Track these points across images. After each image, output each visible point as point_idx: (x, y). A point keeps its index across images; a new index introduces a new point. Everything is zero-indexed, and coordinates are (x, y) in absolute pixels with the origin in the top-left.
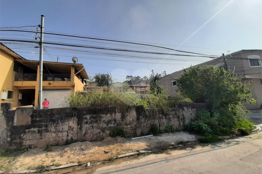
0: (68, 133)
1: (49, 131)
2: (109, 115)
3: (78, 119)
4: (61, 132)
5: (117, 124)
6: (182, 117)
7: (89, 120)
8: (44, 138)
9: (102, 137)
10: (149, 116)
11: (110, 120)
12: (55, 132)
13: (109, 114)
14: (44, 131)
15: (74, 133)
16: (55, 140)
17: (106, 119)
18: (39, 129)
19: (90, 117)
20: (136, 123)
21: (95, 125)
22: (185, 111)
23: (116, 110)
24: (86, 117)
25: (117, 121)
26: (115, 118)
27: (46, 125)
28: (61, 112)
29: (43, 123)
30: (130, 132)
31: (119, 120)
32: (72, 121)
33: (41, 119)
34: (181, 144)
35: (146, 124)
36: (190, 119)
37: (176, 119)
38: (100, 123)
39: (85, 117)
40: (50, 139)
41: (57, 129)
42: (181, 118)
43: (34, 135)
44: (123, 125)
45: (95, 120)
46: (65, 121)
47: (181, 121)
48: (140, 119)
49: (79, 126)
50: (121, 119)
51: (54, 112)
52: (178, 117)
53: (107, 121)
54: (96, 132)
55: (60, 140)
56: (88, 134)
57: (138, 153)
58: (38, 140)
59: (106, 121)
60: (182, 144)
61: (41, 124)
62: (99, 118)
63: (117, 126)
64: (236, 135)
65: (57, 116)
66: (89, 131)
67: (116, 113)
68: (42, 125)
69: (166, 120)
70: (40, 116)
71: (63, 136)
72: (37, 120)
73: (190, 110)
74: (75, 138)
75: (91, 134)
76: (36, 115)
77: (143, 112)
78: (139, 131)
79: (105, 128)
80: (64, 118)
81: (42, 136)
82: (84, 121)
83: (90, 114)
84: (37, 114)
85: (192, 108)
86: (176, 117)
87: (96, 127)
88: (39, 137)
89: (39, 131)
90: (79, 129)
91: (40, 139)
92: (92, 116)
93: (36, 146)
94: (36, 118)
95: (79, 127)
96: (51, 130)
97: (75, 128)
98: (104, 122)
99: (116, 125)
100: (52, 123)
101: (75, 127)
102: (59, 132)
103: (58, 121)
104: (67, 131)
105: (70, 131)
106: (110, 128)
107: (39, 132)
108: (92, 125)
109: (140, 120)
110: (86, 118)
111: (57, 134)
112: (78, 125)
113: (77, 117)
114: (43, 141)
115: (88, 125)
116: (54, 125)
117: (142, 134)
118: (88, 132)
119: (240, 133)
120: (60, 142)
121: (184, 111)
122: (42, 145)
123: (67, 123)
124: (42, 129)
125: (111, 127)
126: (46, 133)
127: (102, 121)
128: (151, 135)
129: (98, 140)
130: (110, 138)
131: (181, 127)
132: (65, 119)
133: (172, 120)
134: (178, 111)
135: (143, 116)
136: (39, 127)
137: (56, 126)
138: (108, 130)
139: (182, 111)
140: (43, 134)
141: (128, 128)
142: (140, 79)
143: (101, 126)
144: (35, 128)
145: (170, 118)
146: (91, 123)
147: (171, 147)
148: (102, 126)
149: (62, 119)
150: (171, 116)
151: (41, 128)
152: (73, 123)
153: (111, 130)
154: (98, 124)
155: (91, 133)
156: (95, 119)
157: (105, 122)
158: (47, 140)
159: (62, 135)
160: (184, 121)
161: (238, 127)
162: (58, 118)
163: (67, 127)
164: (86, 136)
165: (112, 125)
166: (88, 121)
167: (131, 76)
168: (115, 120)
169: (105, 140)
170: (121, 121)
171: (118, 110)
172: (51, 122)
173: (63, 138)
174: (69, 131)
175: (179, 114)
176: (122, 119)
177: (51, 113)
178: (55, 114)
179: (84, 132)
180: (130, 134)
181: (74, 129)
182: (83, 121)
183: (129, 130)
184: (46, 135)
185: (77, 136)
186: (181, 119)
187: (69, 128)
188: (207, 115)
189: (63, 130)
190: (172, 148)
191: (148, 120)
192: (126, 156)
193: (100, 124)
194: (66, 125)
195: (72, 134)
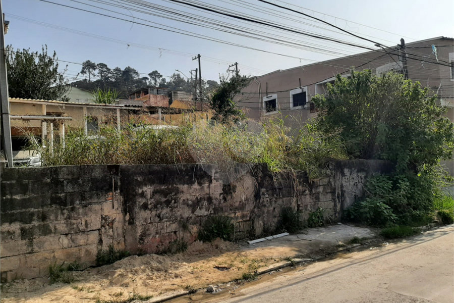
0: (100, 235)
1: (51, 230)
2: (196, 186)
3: (124, 197)
4: (83, 232)
5: (214, 209)
6: (340, 193)
7: (151, 198)
8: (39, 250)
9: (181, 242)
10: (280, 189)
11: (199, 198)
12: (66, 235)
13: (196, 183)
14: (37, 230)
15: (116, 234)
16: (69, 256)
17: (189, 197)
18: (23, 226)
19: (152, 190)
20: (253, 207)
21: (165, 211)
22: (346, 177)
23: (211, 172)
24: (143, 193)
25: (214, 201)
26: (209, 194)
27: (40, 215)
28: (78, 178)
29: (32, 210)
30: (242, 227)
31: (219, 197)
32: (109, 202)
33: (27, 197)
34: (356, 243)
35: (273, 207)
36: (353, 197)
37: (329, 196)
38: (177, 207)
39: (140, 191)
40: (56, 254)
41: (72, 224)
42: (338, 193)
43: (12, 243)
44: (226, 211)
45: (165, 199)
46: (90, 204)
47: (337, 201)
48: (262, 196)
49: (128, 214)
50: (222, 195)
51: (60, 177)
52: (333, 192)
53: (193, 202)
54: (169, 230)
55: (83, 254)
56: (149, 235)
57: (290, 262)
58: (22, 257)
59: (190, 202)
60: (358, 243)
61: (27, 210)
62: (173, 194)
63: (215, 213)
64: (434, 224)
65: (69, 188)
66: (152, 229)
67: (211, 182)
68: (32, 214)
69: (310, 197)
70: (24, 189)
71: (89, 242)
72: (16, 199)
73: (355, 176)
74: (118, 248)
75: (157, 236)
76: (11, 185)
77: (267, 178)
78: (259, 226)
79: (188, 219)
80: (87, 195)
81: (35, 246)
82: (139, 202)
83: (152, 182)
84: (14, 182)
85: (358, 172)
86: (329, 191)
87: (167, 218)
88: (25, 247)
89: (22, 230)
90: (127, 224)
91: (30, 253)
92: (158, 188)
93: (19, 275)
94: (11, 194)
95: (127, 217)
96: (55, 229)
97: (119, 222)
98: (185, 202)
99: (212, 212)
100: (58, 207)
101: (117, 220)
102: (79, 231)
103: (72, 203)
104: (99, 230)
105: (106, 229)
106: (198, 219)
107: (24, 233)
108: (158, 212)
109: (260, 198)
110: (143, 195)
111: (73, 237)
112: (125, 211)
113: (121, 191)
114: (36, 258)
115: (149, 212)
116: (63, 214)
117: (266, 232)
118: (148, 232)
119: (441, 220)
120: (83, 260)
121: (344, 178)
122: (35, 269)
123: (96, 207)
124: (31, 225)
125: (201, 216)
126: (43, 238)
127: (181, 201)
128: (283, 232)
129: (173, 251)
130: (200, 245)
131: (337, 215)
132: (91, 198)
133: (321, 197)
134: (334, 177)
135: (266, 188)
136: (23, 221)
137: (69, 218)
138: (194, 223)
139: (341, 177)
140: (34, 240)
141: (237, 218)
142: (136, 78)
143: (179, 213)
144: (13, 224)
145: (318, 193)
146: (155, 207)
147: (341, 249)
148: (181, 215)
149: (83, 198)
150: (321, 189)
151: (30, 222)
152: (113, 208)
153: (200, 225)
154: (171, 211)
155: (157, 233)
156: (166, 197)
157: (188, 205)
158: (47, 255)
159: (85, 241)
160: (343, 201)
161: (436, 209)
162: (71, 194)
163: (99, 219)
164: (146, 242)
165: (204, 212)
166: (149, 203)
167: (103, 65)
168: (210, 199)
169: (190, 248)
170: (222, 201)
171: (216, 173)
172: (54, 206)
173: (89, 248)
174: (103, 230)
175: (335, 185)
176: (225, 195)
177: (52, 180)
178: (63, 182)
179: (139, 231)
180: (240, 231)
181: (116, 224)
182: (135, 203)
183: (239, 222)
184: (45, 242)
185: (125, 240)
186: (338, 197)
187: (104, 221)
188: (387, 187)
189: (89, 226)
190: (343, 250)
191: (276, 198)
192: (271, 270)
193: (175, 209)
194: (96, 212)
195: (112, 237)
